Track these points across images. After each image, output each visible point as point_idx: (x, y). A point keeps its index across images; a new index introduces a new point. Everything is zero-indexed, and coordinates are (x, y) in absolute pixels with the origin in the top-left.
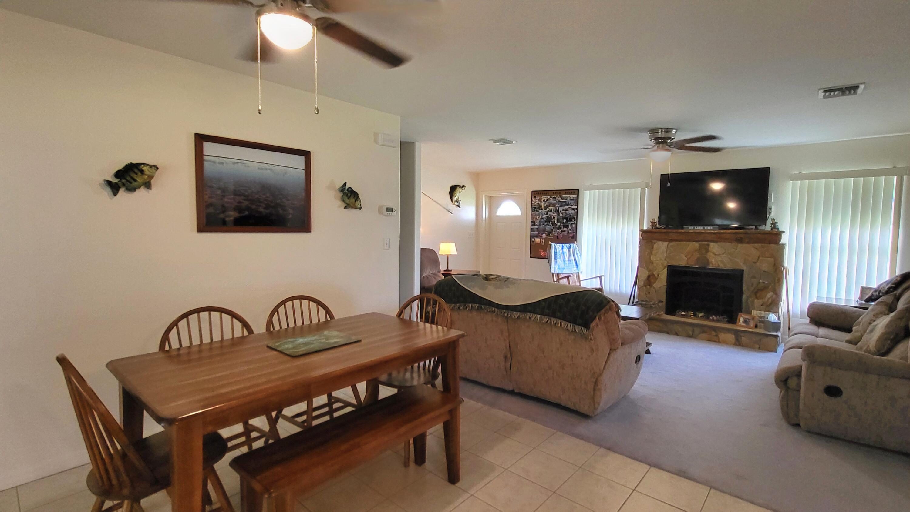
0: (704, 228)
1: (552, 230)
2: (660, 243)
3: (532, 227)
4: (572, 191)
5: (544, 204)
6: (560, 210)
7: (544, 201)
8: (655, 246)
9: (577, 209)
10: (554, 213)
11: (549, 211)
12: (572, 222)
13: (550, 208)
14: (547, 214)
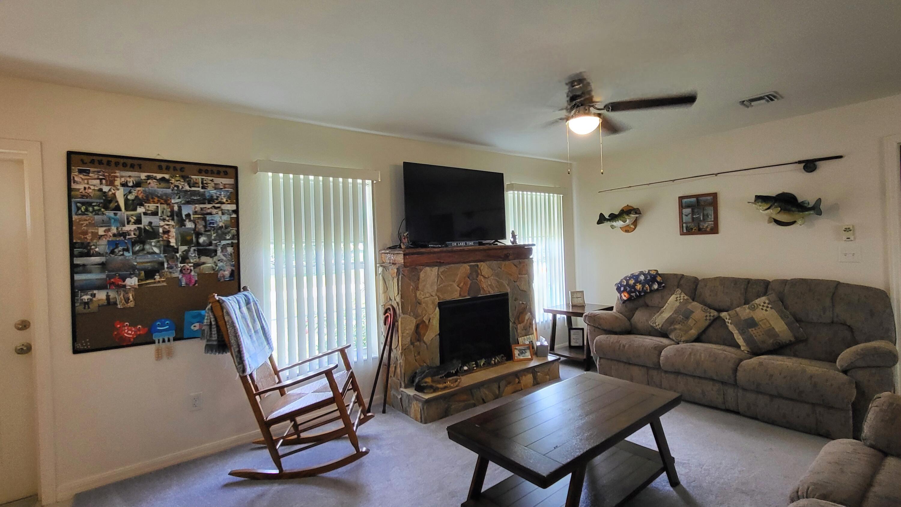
0: (466, 244)
1: (162, 264)
2: (428, 269)
3: (78, 261)
4: (224, 169)
5: (125, 195)
6: (184, 213)
7: (124, 185)
8: (422, 275)
9: (236, 212)
10: (164, 220)
11: (145, 214)
12: (223, 242)
13: (152, 207)
14: (138, 221)
